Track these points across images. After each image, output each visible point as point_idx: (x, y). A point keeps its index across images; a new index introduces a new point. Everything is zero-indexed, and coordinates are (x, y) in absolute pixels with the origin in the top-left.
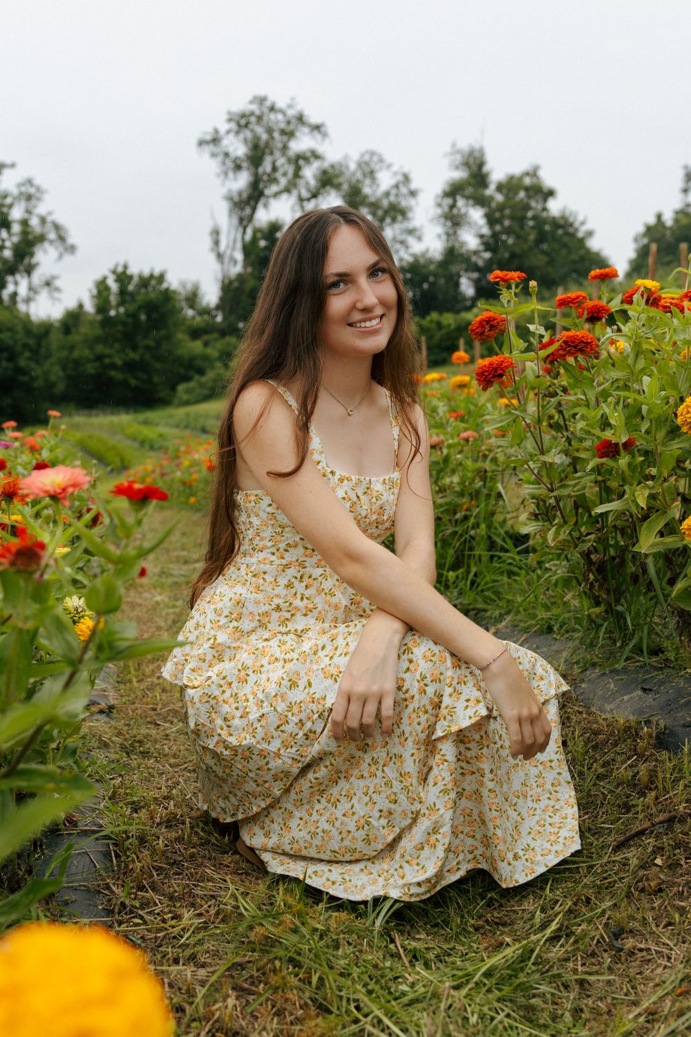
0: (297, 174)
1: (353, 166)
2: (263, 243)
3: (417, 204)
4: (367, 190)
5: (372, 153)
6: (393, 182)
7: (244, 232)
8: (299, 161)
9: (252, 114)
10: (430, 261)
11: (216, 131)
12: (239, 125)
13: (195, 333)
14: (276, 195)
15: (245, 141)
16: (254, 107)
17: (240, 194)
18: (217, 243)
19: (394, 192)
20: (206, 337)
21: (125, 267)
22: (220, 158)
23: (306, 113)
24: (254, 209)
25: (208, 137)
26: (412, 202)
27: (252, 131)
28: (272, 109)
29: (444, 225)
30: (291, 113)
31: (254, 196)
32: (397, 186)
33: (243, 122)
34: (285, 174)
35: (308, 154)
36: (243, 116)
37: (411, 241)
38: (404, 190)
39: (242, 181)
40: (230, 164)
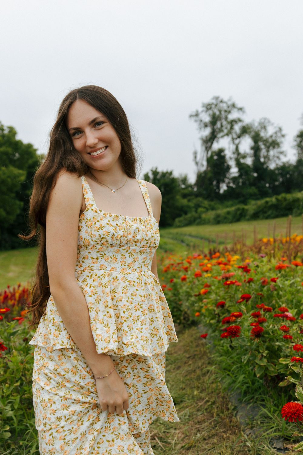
0: (232, 128)
1: (256, 124)
2: (215, 157)
3: (285, 140)
4: (262, 134)
5: (265, 119)
6: (274, 131)
7: (208, 153)
8: (233, 123)
9: (213, 104)
10: (290, 165)
11: (197, 111)
12: (207, 108)
13: (184, 196)
14: (222, 137)
15: (210, 115)
16: (214, 101)
17: (206, 137)
18: (196, 157)
19: (274, 135)
20: (189, 198)
21: (156, 169)
22: (198, 122)
23: (236, 103)
24: (212, 143)
25: (194, 114)
26: (283, 139)
27: (213, 111)
28: (221, 102)
29: (298, 149)
30: (230, 103)
31: (212, 137)
32: (276, 133)
33: (209, 107)
34: (226, 128)
35: (237, 120)
36: (209, 105)
37: (282, 157)
38: (279, 134)
39: (207, 132)
40: (202, 125)
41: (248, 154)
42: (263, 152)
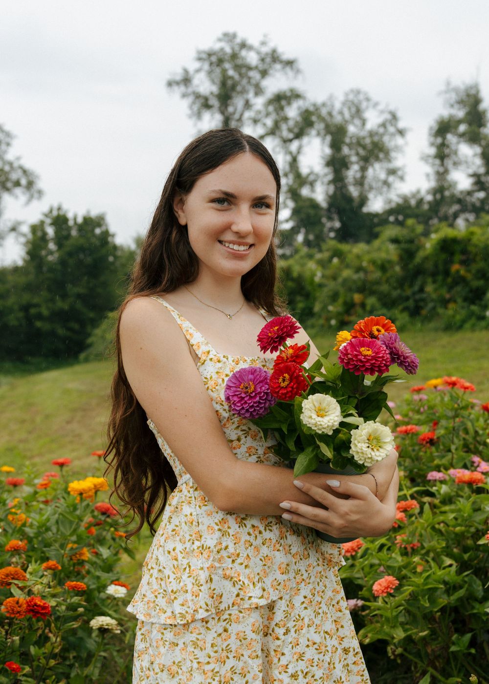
3: (406, 144)
4: (351, 129)
5: (358, 92)
6: (380, 120)
9: (223, 51)
11: (186, 71)
12: (210, 63)
15: (215, 80)
19: (379, 131)
22: (191, 99)
23: (280, 50)
25: (179, 78)
26: (399, 141)
27: (223, 69)
28: (243, 45)
29: (433, 165)
30: (265, 50)
32: (384, 125)
33: (214, 59)
35: (289, 94)
36: (214, 54)
38: (391, 129)
40: (199, 103)
41: (317, 175)
42: (353, 172)
